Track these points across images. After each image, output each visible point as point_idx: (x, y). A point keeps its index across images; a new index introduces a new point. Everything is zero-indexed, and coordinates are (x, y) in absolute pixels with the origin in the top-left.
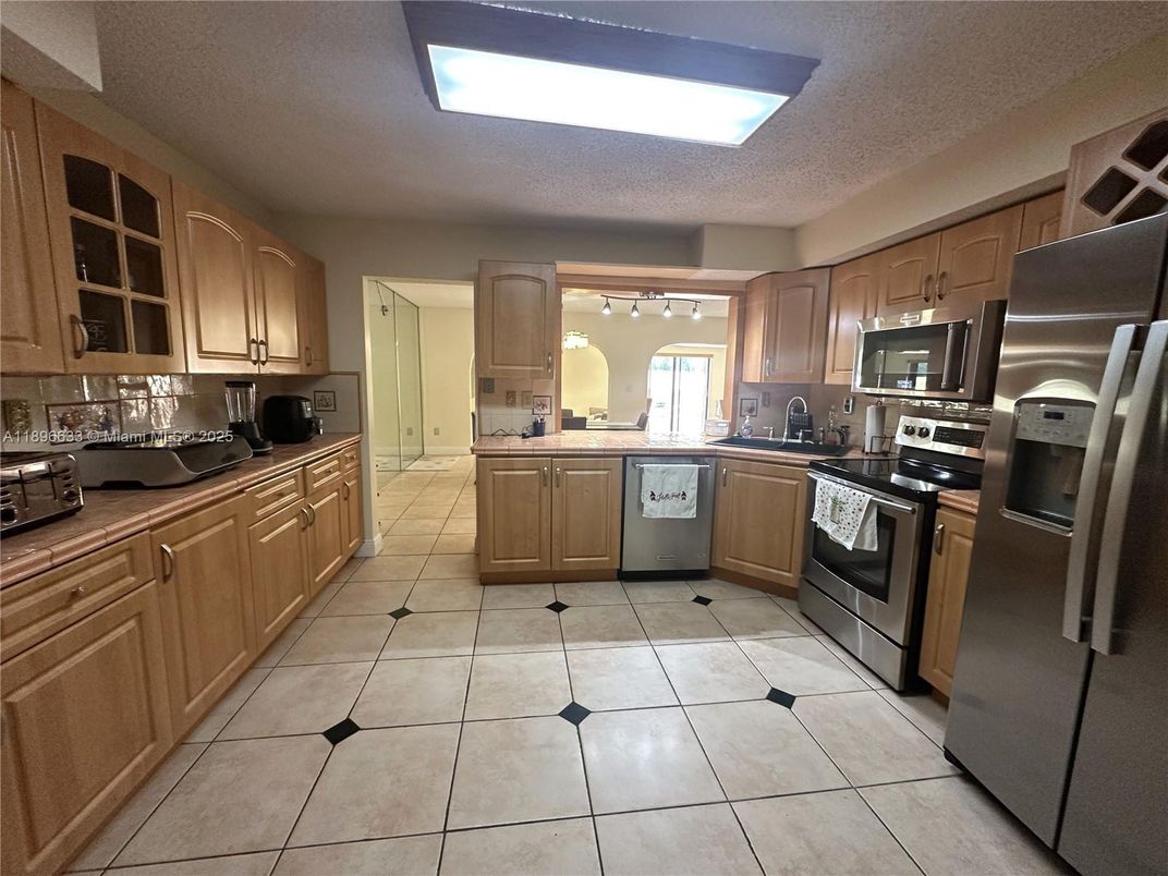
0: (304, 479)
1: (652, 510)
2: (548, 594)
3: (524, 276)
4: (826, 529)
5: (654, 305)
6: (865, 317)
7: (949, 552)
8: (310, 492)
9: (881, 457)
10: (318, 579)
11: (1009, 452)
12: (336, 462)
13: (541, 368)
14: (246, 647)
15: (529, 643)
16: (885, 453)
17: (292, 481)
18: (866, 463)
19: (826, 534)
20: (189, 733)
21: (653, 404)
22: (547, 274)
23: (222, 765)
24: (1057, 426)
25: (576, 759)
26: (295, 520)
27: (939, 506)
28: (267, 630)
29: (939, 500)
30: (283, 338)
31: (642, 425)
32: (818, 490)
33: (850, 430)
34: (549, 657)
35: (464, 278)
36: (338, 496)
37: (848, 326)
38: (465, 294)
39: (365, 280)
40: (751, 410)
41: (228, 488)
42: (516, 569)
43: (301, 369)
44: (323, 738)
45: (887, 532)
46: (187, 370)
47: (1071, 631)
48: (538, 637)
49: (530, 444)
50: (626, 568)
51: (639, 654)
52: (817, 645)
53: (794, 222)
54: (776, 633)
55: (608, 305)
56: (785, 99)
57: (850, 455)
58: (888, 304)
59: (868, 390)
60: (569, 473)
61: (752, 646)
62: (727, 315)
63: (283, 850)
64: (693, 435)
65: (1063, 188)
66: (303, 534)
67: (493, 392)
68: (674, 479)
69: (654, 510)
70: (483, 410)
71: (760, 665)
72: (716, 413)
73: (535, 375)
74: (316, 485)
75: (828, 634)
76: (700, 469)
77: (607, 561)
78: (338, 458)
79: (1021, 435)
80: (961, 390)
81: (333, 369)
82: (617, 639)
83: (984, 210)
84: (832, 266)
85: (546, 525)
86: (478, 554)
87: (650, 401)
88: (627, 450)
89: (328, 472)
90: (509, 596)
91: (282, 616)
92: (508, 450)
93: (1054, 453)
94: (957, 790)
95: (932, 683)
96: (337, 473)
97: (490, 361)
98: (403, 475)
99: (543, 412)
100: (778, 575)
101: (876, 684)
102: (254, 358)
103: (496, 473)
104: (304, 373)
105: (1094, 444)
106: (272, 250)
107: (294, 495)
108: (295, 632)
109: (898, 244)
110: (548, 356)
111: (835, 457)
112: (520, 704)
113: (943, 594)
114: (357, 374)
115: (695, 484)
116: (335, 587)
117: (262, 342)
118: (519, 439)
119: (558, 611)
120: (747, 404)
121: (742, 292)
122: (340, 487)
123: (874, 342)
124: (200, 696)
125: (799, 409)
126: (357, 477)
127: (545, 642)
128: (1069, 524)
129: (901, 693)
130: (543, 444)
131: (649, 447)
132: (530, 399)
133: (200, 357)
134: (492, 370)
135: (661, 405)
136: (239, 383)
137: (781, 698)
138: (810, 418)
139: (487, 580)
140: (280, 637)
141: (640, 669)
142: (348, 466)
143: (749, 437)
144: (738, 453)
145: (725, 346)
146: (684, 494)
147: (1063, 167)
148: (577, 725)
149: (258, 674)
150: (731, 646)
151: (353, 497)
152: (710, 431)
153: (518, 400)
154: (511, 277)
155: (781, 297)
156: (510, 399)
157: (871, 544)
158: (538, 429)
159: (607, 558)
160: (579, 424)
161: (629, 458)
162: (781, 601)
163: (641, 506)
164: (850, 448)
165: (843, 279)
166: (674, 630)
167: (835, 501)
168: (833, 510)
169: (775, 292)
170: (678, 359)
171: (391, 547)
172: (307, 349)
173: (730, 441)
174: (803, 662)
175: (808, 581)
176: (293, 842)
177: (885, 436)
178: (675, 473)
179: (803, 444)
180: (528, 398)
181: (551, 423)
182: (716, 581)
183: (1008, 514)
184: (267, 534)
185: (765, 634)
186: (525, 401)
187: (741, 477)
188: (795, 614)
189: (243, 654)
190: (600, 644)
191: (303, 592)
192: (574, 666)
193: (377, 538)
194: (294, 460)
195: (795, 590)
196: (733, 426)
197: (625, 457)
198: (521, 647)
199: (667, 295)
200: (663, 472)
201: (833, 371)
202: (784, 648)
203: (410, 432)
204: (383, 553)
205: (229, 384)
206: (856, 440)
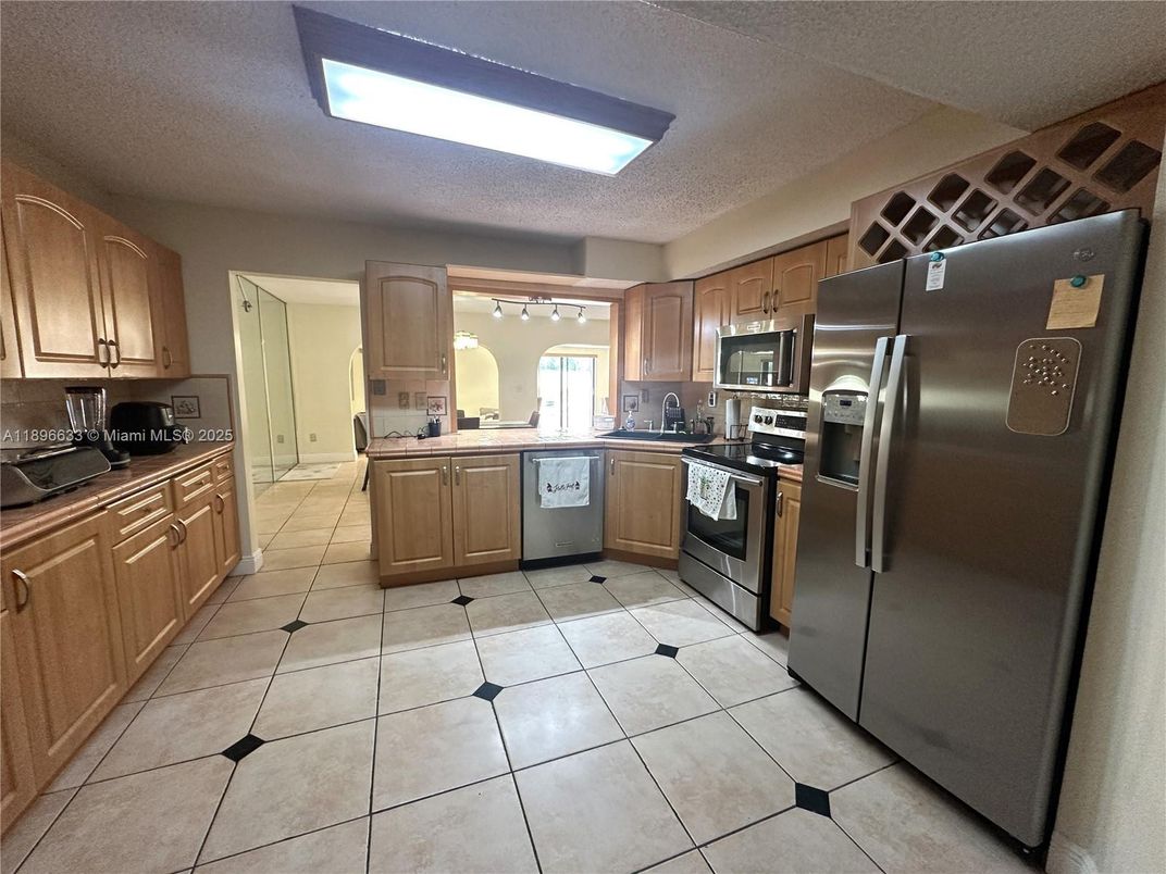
0: (172, 491)
1: (548, 501)
2: (453, 590)
3: (412, 276)
4: (697, 505)
5: (543, 308)
6: (721, 324)
7: (786, 513)
8: (180, 506)
9: (739, 442)
10: (192, 601)
11: (820, 433)
12: (207, 473)
13: (436, 370)
14: (115, 680)
15: (437, 637)
16: (742, 439)
17: (159, 496)
18: (727, 447)
19: (698, 509)
20: (49, 783)
21: (543, 403)
22: (438, 276)
23: (98, 807)
24: (848, 411)
25: (493, 730)
26: (163, 539)
27: (779, 478)
28: (138, 660)
29: (779, 473)
30: (135, 339)
31: (534, 423)
32: (690, 472)
33: (714, 420)
34: (458, 647)
35: (349, 278)
36: (211, 510)
37: (709, 330)
38: (351, 292)
39: (232, 276)
40: (633, 406)
41: (87, 506)
42: (418, 569)
43: (158, 372)
44: (224, 757)
45: (743, 502)
46: (23, 374)
47: (860, 561)
48: (447, 630)
49: (429, 444)
50: (528, 557)
51: (545, 632)
52: (696, 605)
53: (661, 240)
54: (661, 600)
55: (499, 308)
56: (650, 143)
57: (715, 442)
58: (738, 314)
59: (728, 386)
60: (468, 470)
61: (641, 613)
62: (609, 317)
63: (193, 868)
64: (582, 430)
65: (847, 232)
66: (174, 553)
67: (384, 393)
68: (568, 471)
69: (551, 500)
70: (375, 412)
71: (649, 627)
72: (602, 409)
73: (430, 376)
74: (186, 499)
75: (702, 595)
76: (591, 461)
77: (509, 553)
78: (210, 469)
79: (827, 419)
80: (791, 385)
81: (194, 372)
82: (522, 622)
83: (801, 242)
84: (694, 280)
85: (447, 523)
86: (375, 559)
87: (539, 400)
88: (524, 446)
89: (199, 484)
90: (413, 597)
91: (153, 643)
92: (406, 451)
93: (847, 431)
94: (798, 699)
95: (779, 620)
96: (209, 485)
97: (382, 364)
98: (277, 486)
99: (438, 413)
100: (661, 550)
101: (741, 629)
102: (103, 360)
103: (393, 475)
104: (163, 376)
105: (868, 424)
106: (118, 239)
107: (162, 511)
108: (169, 660)
109: (744, 265)
110: (443, 360)
111: (703, 444)
112: (434, 691)
113: (784, 548)
114: (226, 377)
115: (587, 475)
116: (212, 609)
117: (112, 343)
118: (415, 440)
119: (464, 605)
120: (629, 401)
121: (621, 299)
122: (213, 501)
123: (730, 345)
124: (66, 737)
125: (673, 404)
126: (231, 489)
127: (455, 633)
128: (856, 482)
129: (758, 633)
130: (440, 444)
131: (544, 442)
132: (422, 401)
133: (38, 360)
134: (382, 371)
135: (550, 404)
136: (83, 389)
137: (667, 651)
138: (683, 411)
139: (386, 583)
140: (151, 668)
141: (546, 645)
142: (220, 477)
143: (632, 430)
144: (623, 444)
145: (608, 347)
146: (578, 484)
147: (849, 217)
148: (491, 701)
149: (128, 709)
150: (625, 615)
151: (228, 511)
152: (597, 426)
153: (412, 400)
154: (401, 278)
155: (654, 307)
156: (403, 401)
157: (732, 515)
158: (434, 430)
159: (508, 550)
160: (473, 424)
161: (525, 454)
162: (666, 573)
163: (539, 498)
164: (715, 436)
165: (704, 291)
166: (575, 607)
167: (703, 481)
168: (702, 488)
169: (650, 301)
170: (565, 359)
171: (273, 562)
172: (165, 349)
173: (616, 434)
174: (684, 620)
175: (684, 551)
176: (204, 858)
177: (741, 425)
178: (569, 465)
179: (677, 434)
180: (421, 399)
181: (446, 423)
182: (609, 561)
183: (821, 479)
184: (133, 555)
185: (652, 602)
186: (419, 401)
187: (627, 466)
188: (676, 582)
189: (113, 687)
190: (507, 629)
191: (176, 616)
192: (484, 651)
193: (257, 554)
194: (160, 473)
195: (676, 561)
196: (618, 421)
197: (522, 453)
198: (430, 641)
199: (554, 300)
200: (558, 465)
201: (699, 370)
202: (669, 611)
203: (281, 440)
204: (263, 569)
205: (69, 390)
206: (719, 430)
